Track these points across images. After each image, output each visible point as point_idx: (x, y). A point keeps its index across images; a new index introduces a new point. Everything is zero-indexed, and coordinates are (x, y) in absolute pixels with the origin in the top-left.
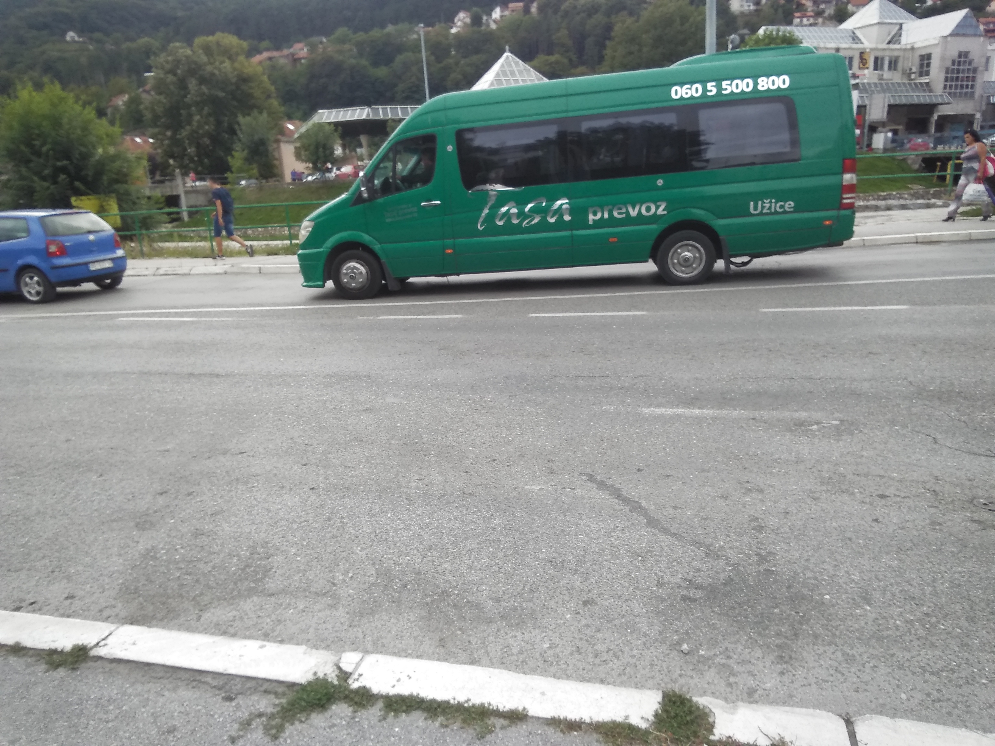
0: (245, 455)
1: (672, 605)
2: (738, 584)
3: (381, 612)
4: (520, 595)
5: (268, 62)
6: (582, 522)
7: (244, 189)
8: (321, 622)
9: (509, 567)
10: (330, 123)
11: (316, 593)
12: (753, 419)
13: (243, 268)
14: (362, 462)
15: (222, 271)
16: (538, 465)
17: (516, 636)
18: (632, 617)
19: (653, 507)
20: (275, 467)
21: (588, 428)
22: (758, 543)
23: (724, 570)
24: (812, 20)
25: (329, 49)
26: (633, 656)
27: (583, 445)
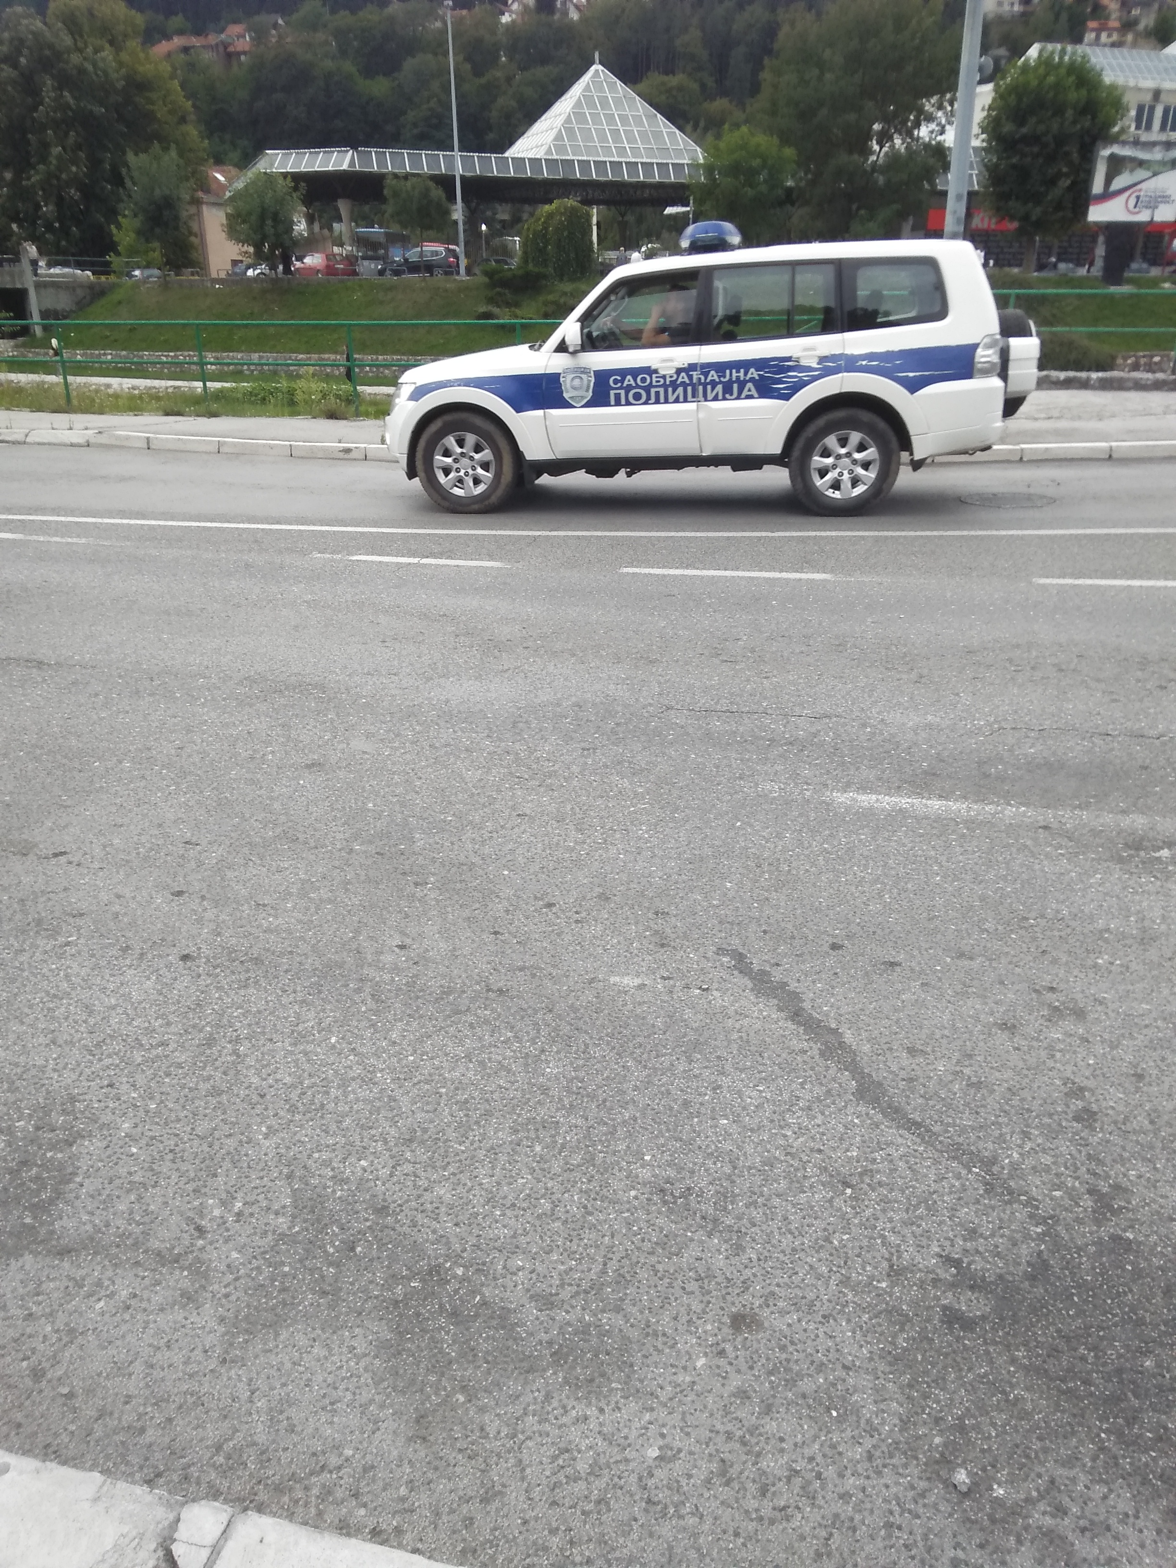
0: (63, 859)
1: (924, 1337)
2: (1059, 1278)
3: (295, 1321)
4: (597, 1287)
5: (182, 56)
6: (725, 1081)
7: (137, 284)
8: (162, 1343)
9: (573, 1203)
10: (285, 175)
11: (159, 1254)
12: (1045, 828)
13: (118, 438)
14: (290, 894)
15: (81, 441)
16: (637, 923)
17: (586, 1418)
18: (840, 1373)
19: (866, 1048)
20: (119, 897)
21: (732, 834)
22: (1089, 1157)
23: (1027, 1237)
24: (1115, 37)
25: (289, 40)
26: (845, 1496)
27: (723, 877)
